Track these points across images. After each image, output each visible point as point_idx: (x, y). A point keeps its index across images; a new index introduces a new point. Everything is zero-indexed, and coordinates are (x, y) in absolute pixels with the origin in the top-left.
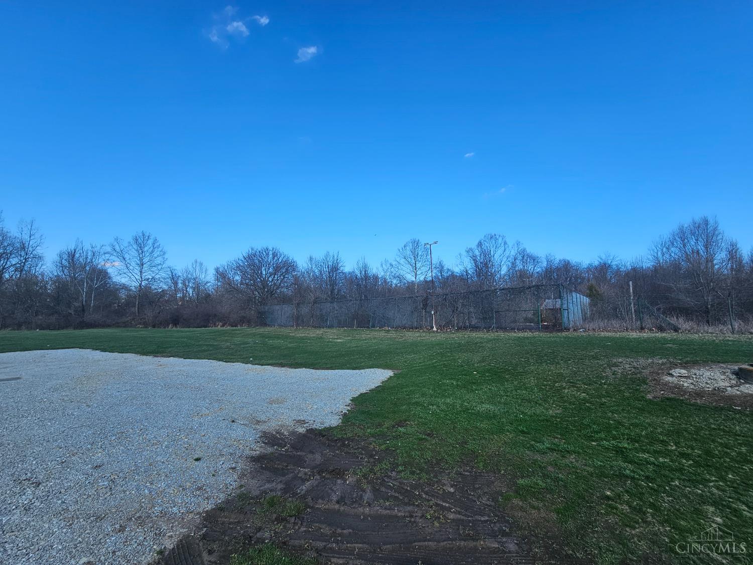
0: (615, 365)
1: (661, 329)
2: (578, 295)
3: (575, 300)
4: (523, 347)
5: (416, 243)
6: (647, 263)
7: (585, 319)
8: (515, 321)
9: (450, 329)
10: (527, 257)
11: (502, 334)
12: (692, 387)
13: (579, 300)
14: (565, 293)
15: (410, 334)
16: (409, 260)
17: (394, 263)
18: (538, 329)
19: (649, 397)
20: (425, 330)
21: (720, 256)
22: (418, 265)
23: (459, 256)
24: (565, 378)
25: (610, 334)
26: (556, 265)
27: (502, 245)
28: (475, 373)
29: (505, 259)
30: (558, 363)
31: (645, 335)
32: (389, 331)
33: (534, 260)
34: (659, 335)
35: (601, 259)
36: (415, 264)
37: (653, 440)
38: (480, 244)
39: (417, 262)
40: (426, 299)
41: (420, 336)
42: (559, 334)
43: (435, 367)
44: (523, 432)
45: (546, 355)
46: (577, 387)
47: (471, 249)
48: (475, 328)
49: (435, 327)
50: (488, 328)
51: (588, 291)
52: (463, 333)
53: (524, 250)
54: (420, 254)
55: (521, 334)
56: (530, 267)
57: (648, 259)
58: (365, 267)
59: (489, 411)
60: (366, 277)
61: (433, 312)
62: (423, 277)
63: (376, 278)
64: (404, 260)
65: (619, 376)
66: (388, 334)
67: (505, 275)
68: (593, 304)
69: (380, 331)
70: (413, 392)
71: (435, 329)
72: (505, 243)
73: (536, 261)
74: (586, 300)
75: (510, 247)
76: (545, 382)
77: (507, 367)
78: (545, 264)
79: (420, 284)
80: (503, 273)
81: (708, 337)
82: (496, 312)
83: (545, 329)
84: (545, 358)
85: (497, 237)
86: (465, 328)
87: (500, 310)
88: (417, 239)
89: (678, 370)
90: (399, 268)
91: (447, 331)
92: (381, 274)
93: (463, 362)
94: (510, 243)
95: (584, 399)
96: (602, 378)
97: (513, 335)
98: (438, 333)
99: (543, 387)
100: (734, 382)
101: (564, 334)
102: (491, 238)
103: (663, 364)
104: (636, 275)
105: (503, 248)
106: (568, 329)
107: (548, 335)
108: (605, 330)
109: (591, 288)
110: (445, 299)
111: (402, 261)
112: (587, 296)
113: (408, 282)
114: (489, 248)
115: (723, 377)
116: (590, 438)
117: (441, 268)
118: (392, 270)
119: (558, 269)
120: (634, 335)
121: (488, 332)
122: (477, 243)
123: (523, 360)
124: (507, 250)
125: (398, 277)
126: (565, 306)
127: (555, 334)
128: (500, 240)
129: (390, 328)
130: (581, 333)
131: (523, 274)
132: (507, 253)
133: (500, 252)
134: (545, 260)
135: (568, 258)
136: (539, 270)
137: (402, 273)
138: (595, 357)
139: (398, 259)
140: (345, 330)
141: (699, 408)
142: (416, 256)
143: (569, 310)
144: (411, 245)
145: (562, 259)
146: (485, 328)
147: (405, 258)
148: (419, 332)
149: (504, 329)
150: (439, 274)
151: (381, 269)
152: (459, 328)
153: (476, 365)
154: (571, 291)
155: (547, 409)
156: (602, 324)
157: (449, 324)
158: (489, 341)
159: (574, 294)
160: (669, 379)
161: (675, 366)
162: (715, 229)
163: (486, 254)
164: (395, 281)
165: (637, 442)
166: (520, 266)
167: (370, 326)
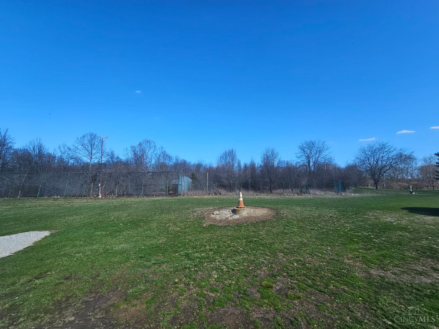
0: (195, 212)
1: (216, 194)
2: (187, 178)
3: (185, 180)
4: (155, 205)
5: (93, 137)
6: (215, 165)
7: (189, 190)
8: (155, 191)
9: (112, 196)
10: (166, 156)
11: (146, 199)
12: (219, 218)
13: (187, 180)
14: (180, 176)
15: (78, 200)
16: (87, 147)
17: (72, 148)
18: (166, 195)
19: (205, 225)
20: (92, 197)
21: (236, 165)
22: (94, 152)
23: (126, 150)
24: (172, 221)
25: (197, 197)
26: (180, 162)
27: (153, 147)
28: (121, 224)
29: (154, 156)
30: (170, 213)
31: (210, 197)
32: (58, 199)
33: (170, 158)
34: (215, 197)
35: (199, 162)
36: (92, 150)
37: (202, 245)
38: (140, 144)
39: (93, 150)
40: (96, 176)
41: (87, 202)
42: (176, 197)
43: (92, 223)
44: (141, 257)
45: (166, 209)
46: (176, 225)
47: (134, 146)
48: (129, 195)
49: (100, 195)
50: (138, 195)
51: (192, 176)
52: (121, 199)
53: (165, 152)
54: (96, 143)
55: (157, 198)
56: (167, 162)
57: (215, 163)
58: (40, 148)
59: (123, 248)
60: (41, 155)
61: (99, 185)
62: (97, 160)
63: (51, 157)
64: (82, 146)
65: (195, 217)
66: (56, 202)
67: (153, 164)
68: (193, 183)
69: (48, 199)
70: (65, 245)
71: (100, 196)
72: (155, 146)
73: (170, 159)
74: (190, 180)
75: (158, 149)
76: (161, 225)
77: (143, 218)
78: (175, 161)
79: (94, 165)
80: (152, 163)
81: (229, 197)
82: (144, 186)
83: (170, 195)
84: (165, 211)
85: (151, 142)
86: (123, 195)
87: (146, 184)
88: (95, 133)
89: (216, 212)
90: (77, 152)
91: (109, 198)
92: (58, 154)
93: (115, 218)
94: (158, 146)
95: (179, 232)
96: (188, 219)
97: (152, 198)
98: (102, 199)
99: (160, 228)
100: (231, 215)
101: (178, 197)
102: (147, 142)
103: (212, 209)
104: (210, 170)
105: (153, 149)
106: (180, 195)
107: (171, 198)
108: (196, 195)
109: (193, 175)
110: (110, 176)
111: (80, 147)
112: (191, 178)
113: (84, 163)
114: (145, 148)
115: (229, 213)
116: (176, 252)
117: (112, 156)
118: (70, 152)
119: (180, 164)
120: (206, 197)
121: (138, 197)
122: (138, 143)
123: (153, 213)
124: (156, 150)
125: (76, 159)
126: (180, 183)
127: (174, 198)
128: (152, 144)
129: (59, 197)
130: (186, 197)
131: (163, 165)
132: (156, 152)
133: (152, 151)
134: (175, 159)
135: (185, 159)
136: (171, 163)
137: (79, 156)
138: (188, 209)
139: (76, 145)
140: (5, 199)
141: (220, 227)
142: (92, 145)
143: (182, 185)
144: (89, 136)
145: (182, 159)
146: (137, 195)
147: (83, 145)
148: (87, 199)
149: (148, 195)
150: (111, 160)
151: (58, 150)
152: (119, 196)
153: (123, 219)
154: (184, 176)
155: (158, 240)
156: (195, 192)
157: (112, 192)
158: (136, 203)
159: (185, 177)
160: (213, 216)
161: (215, 210)
162: (235, 154)
163: (143, 151)
164: (72, 161)
165: (195, 248)
166: (162, 160)
167: (38, 196)
